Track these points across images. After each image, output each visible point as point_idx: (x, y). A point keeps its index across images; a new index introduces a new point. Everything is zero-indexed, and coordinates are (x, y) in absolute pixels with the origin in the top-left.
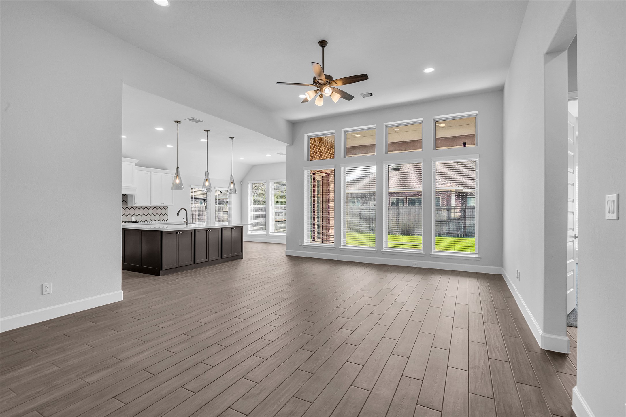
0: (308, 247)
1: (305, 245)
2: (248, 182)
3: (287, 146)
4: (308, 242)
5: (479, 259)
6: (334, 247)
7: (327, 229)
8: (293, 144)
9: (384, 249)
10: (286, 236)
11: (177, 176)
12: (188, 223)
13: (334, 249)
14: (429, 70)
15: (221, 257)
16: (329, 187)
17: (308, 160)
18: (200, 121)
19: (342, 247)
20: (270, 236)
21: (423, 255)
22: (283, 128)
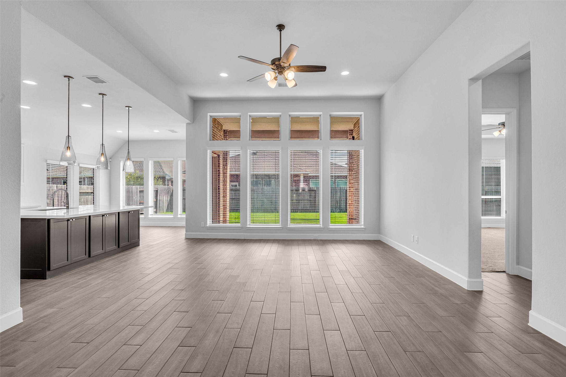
0: (211, 229)
1: (208, 226)
2: (120, 159)
3: (187, 124)
4: (210, 223)
5: (364, 229)
6: (241, 226)
7: (217, 209)
8: (194, 122)
9: (289, 226)
10: (185, 218)
11: (68, 148)
12: (70, 207)
13: (241, 228)
14: (345, 73)
15: (119, 247)
16: (219, 168)
17: (210, 140)
18: (103, 82)
19: (248, 226)
20: (149, 218)
21: (323, 229)
22: (187, 104)
